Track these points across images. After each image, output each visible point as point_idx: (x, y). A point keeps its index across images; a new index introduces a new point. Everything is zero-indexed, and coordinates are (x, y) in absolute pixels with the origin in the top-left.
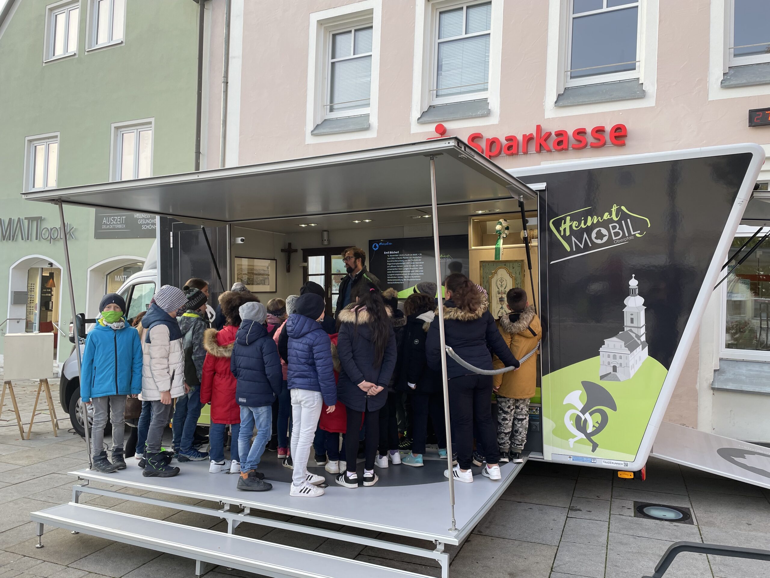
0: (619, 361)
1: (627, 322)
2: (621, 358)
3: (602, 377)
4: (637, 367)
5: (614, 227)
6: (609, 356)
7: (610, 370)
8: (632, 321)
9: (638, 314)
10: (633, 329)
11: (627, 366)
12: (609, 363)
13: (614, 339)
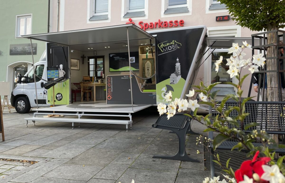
0: (174, 79)
1: (176, 69)
2: (175, 78)
3: (171, 83)
4: (179, 80)
5: (173, 46)
6: (172, 78)
7: (172, 81)
8: (177, 69)
9: (179, 67)
10: (178, 71)
11: (176, 80)
12: (172, 80)
13: (173, 74)
